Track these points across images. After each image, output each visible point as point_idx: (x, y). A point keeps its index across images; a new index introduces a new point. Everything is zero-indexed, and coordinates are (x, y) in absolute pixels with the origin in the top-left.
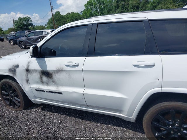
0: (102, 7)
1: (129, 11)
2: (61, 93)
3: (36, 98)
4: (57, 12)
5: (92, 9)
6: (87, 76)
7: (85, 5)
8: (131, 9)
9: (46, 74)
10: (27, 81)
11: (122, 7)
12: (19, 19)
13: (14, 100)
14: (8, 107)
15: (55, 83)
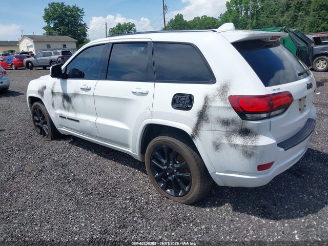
0: (258, 7)
1: (308, 15)
2: (78, 121)
3: (62, 126)
4: (178, 15)
5: (239, 12)
6: (99, 103)
7: (228, 3)
8: (314, 11)
9: (66, 97)
10: (53, 105)
11: (296, 8)
12: (117, 26)
13: (44, 128)
14: (39, 135)
15: (74, 109)
